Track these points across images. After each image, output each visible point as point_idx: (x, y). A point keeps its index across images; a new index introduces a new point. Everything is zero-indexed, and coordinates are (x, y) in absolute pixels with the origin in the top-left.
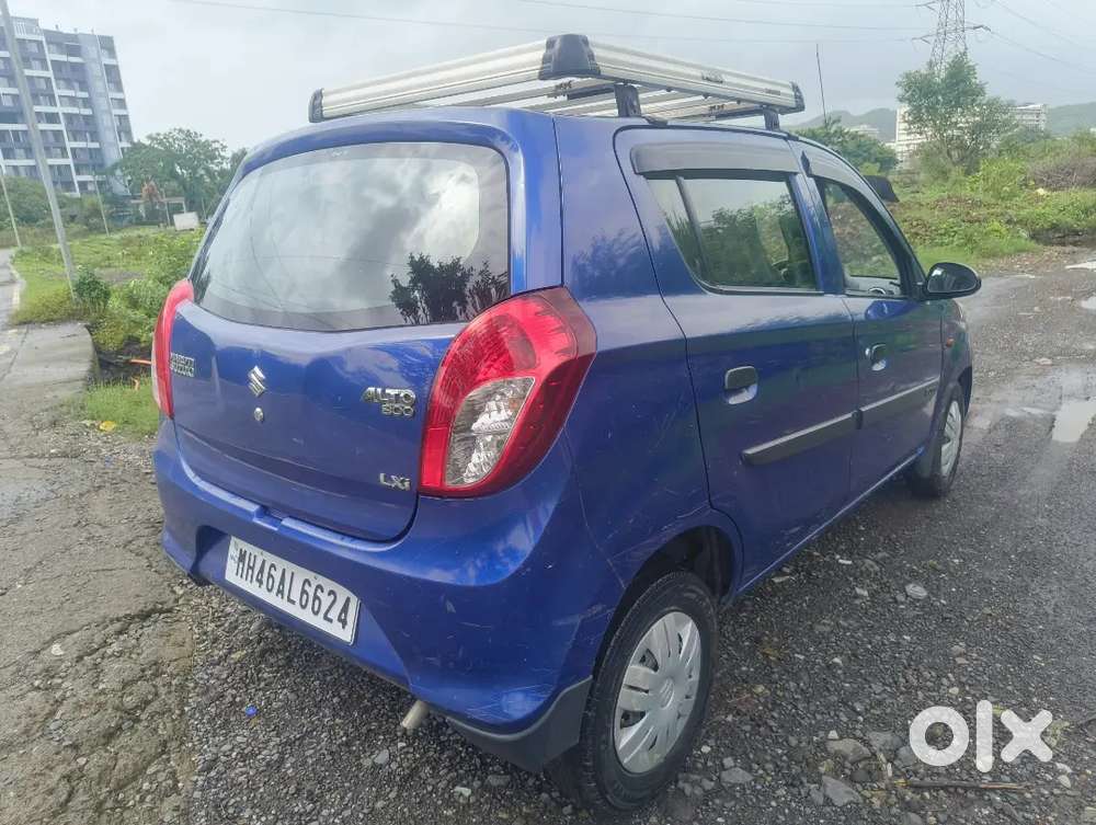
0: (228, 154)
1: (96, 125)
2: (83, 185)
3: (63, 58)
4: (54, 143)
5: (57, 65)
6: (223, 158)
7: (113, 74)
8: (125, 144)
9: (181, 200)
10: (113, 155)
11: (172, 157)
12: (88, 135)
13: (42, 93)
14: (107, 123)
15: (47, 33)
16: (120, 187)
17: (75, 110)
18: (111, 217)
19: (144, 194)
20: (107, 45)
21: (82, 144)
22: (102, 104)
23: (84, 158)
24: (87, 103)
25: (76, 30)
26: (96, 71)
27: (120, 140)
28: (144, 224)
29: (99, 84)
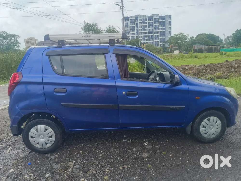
0: (189, 37)
1: (165, 33)
2: (160, 45)
3: (162, 21)
4: (157, 37)
5: (160, 22)
6: (188, 38)
7: (170, 23)
8: (170, 37)
9: (178, 48)
10: (167, 39)
11: (178, 38)
12: (163, 35)
13: (156, 28)
14: (167, 32)
15: (160, 16)
16: (167, 45)
17: (162, 31)
18: (164, 51)
19: (170, 47)
20: (170, 17)
21: (162, 37)
22: (167, 29)
23: (162, 40)
24: (164, 29)
25: (165, 15)
26: (167, 22)
27: (169, 36)
28: (169, 53)
29: (167, 25)
